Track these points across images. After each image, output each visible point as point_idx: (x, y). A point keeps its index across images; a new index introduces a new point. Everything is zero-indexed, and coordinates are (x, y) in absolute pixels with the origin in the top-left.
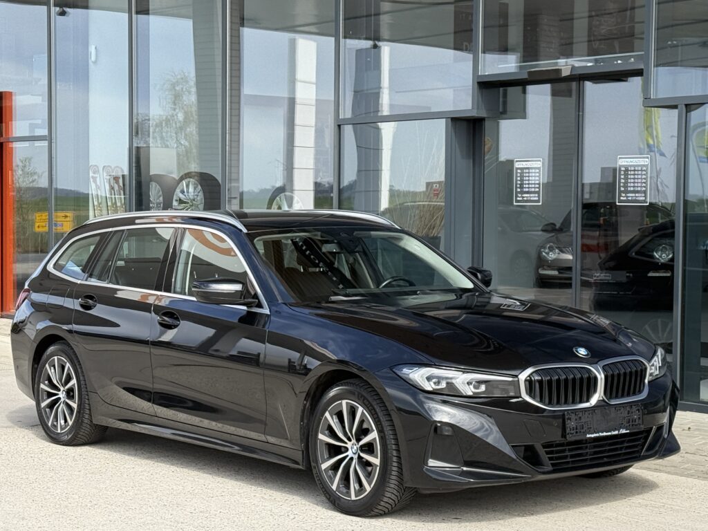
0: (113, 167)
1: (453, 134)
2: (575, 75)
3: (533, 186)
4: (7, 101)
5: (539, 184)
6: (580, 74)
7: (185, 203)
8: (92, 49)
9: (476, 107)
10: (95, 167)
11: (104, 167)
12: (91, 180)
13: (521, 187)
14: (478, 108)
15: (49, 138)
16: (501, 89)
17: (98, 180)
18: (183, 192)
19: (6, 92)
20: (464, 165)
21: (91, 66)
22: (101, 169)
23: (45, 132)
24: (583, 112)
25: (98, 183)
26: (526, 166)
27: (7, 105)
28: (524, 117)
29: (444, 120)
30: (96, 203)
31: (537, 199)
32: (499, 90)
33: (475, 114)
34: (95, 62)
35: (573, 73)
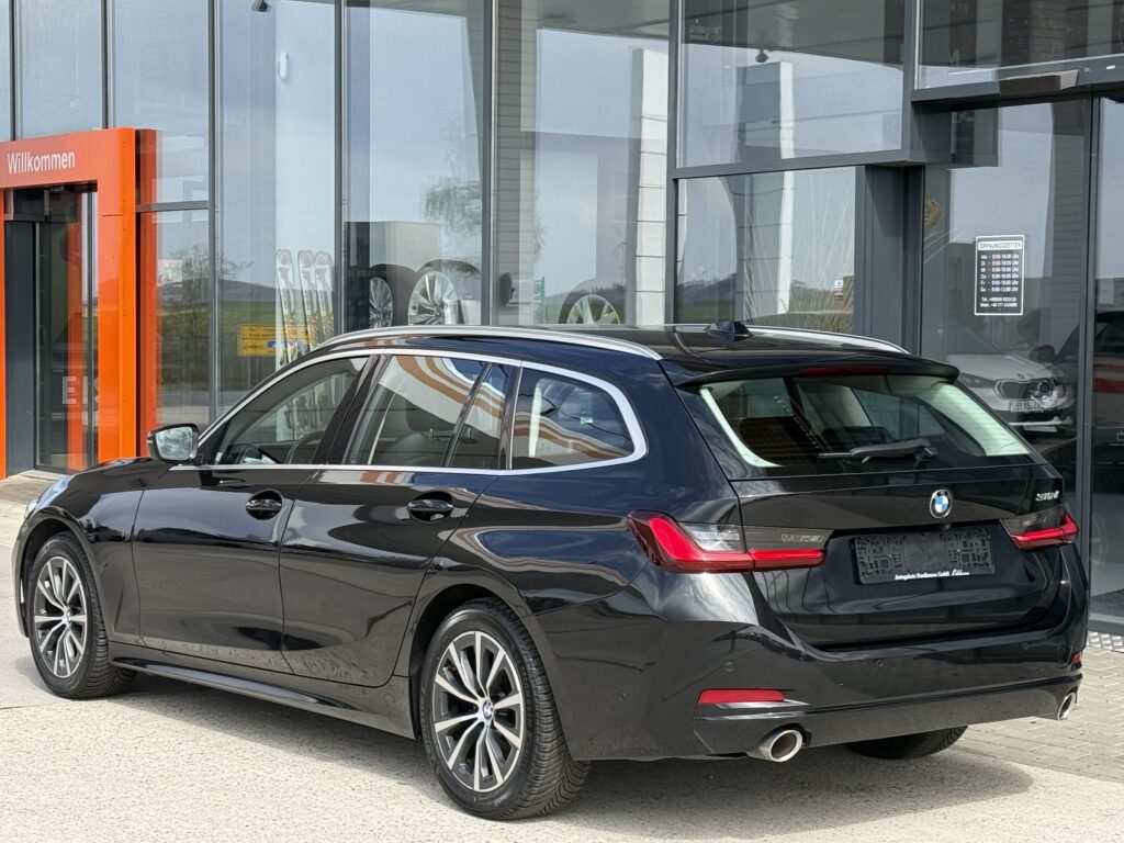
0: (314, 253)
1: (869, 192)
2: (1084, 86)
3: (1008, 283)
4: (148, 146)
5: (1019, 280)
6: (1093, 85)
7: (429, 312)
8: (282, 59)
9: (908, 145)
10: (285, 253)
11: (300, 253)
12: (279, 274)
13: (988, 286)
14: (912, 148)
15: (211, 206)
16: (954, 114)
17: (290, 273)
18: (424, 294)
19: (145, 131)
20: (888, 247)
21: (280, 87)
22: (295, 257)
23: (204, 195)
24: (1098, 153)
25: (291, 280)
26: (996, 249)
27: (148, 152)
28: (994, 163)
29: (854, 168)
30: (286, 312)
31: (1015, 305)
32: (951, 116)
33: (906, 157)
34: (286, 80)
35: (1080, 84)
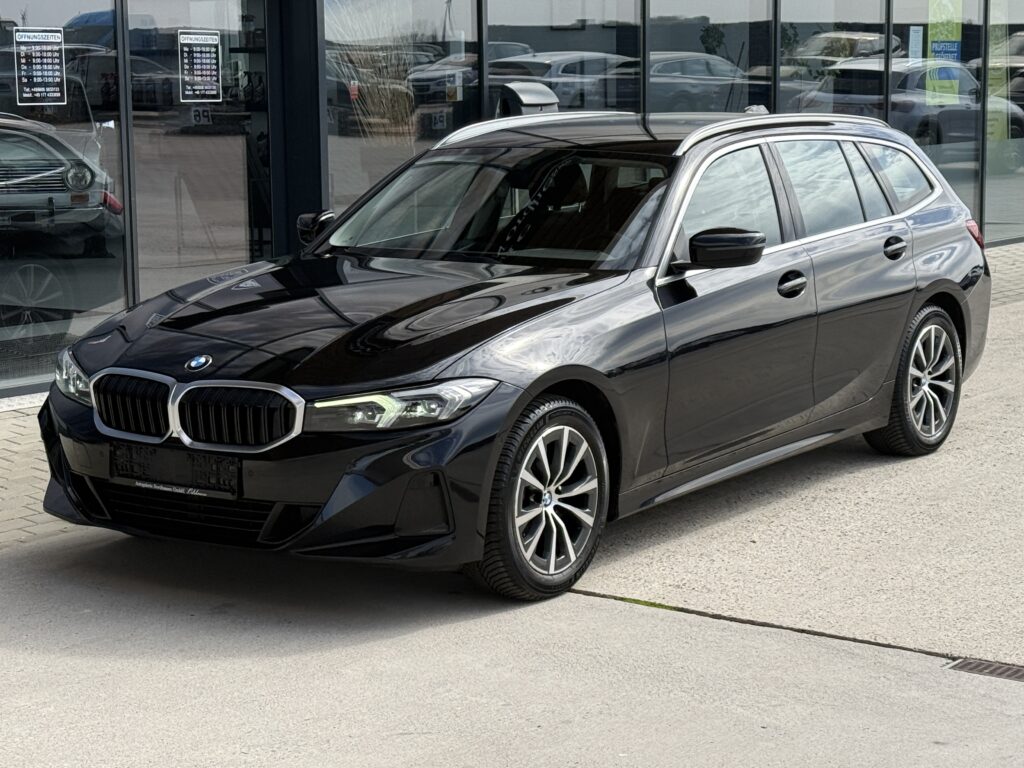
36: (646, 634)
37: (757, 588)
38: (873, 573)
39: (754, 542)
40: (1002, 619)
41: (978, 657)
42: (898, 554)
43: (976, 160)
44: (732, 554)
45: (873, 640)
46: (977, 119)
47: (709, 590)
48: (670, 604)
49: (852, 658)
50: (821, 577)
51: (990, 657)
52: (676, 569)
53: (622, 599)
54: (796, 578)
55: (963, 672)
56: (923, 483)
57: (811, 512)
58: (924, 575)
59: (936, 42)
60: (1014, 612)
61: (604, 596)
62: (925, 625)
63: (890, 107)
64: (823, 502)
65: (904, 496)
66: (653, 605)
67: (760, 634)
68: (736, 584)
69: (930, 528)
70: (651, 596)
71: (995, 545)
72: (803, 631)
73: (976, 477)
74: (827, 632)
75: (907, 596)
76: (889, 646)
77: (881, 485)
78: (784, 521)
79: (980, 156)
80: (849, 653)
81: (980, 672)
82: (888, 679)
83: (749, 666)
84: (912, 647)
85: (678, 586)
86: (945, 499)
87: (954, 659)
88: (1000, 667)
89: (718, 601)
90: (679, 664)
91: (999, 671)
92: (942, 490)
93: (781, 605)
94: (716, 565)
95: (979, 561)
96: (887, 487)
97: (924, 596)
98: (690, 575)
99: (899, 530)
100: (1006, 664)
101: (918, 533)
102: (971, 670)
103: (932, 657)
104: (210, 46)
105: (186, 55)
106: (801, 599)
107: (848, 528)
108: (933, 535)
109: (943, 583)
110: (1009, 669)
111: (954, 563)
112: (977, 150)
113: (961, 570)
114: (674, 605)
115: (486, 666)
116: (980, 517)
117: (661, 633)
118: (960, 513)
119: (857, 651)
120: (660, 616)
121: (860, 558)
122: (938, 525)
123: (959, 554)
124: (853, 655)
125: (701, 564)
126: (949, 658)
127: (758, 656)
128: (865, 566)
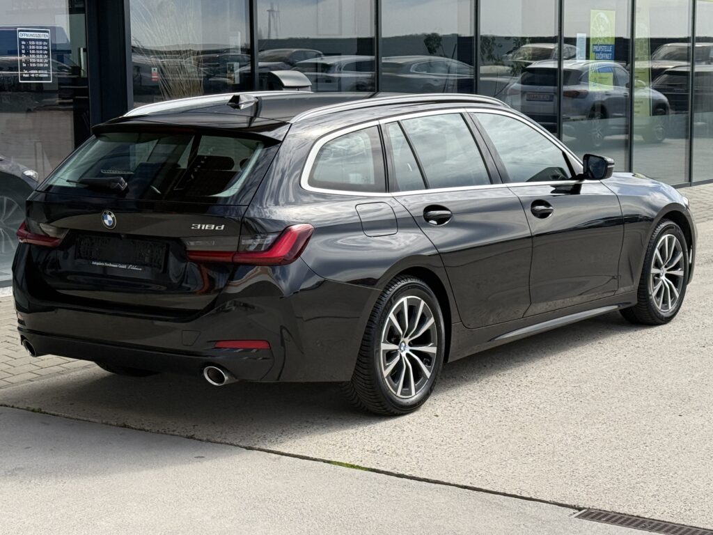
36: (342, 491)
37: (434, 453)
38: (524, 440)
39: (437, 416)
40: (620, 477)
41: (598, 508)
42: (546, 425)
43: (627, 133)
44: (419, 426)
45: (518, 495)
46: (626, 104)
47: (397, 455)
48: (365, 466)
49: (501, 509)
50: (485, 443)
51: (607, 509)
52: (374, 438)
53: (329, 462)
54: (465, 445)
55: (585, 521)
56: (571, 369)
57: (484, 392)
58: (564, 442)
59: (597, 45)
60: (629, 471)
61: (315, 460)
62: (560, 482)
63: (562, 94)
64: (493, 385)
65: (555, 380)
66: (352, 466)
67: (431, 490)
68: (419, 449)
69: (572, 405)
70: (352, 459)
71: (620, 417)
72: (466, 487)
73: (611, 366)
74: (484, 488)
75: (549, 459)
76: (531, 499)
77: (538, 371)
78: (463, 398)
79: (629, 130)
80: (499, 505)
81: (599, 520)
82: (526, 526)
83: (420, 516)
84: (548, 500)
85: (374, 452)
86: (586, 382)
87: (580, 509)
88: (615, 516)
89: (403, 463)
90: (365, 515)
91: (614, 519)
92: (584, 375)
93: (452, 466)
94: (405, 434)
95: (606, 430)
96: (543, 373)
97: (562, 459)
98: (384, 442)
99: (548, 406)
100: (619, 513)
101: (563, 409)
102: (592, 518)
103: (563, 508)
104: (43, 40)
105: (23, 47)
106: (467, 461)
107: (510, 405)
108: (574, 410)
109: (578, 448)
110: (621, 518)
111: (587, 432)
112: (627, 126)
113: (592, 438)
114: (368, 467)
115: (213, 517)
116: (611, 396)
117: (355, 489)
118: (596, 393)
119: (506, 503)
120: (357, 475)
121: (517, 429)
122: (578, 402)
123: (592, 425)
124: (501, 507)
125: (394, 433)
126: (576, 509)
127: (427, 508)
128: (520, 435)
